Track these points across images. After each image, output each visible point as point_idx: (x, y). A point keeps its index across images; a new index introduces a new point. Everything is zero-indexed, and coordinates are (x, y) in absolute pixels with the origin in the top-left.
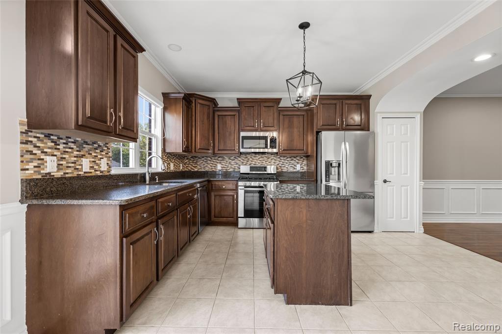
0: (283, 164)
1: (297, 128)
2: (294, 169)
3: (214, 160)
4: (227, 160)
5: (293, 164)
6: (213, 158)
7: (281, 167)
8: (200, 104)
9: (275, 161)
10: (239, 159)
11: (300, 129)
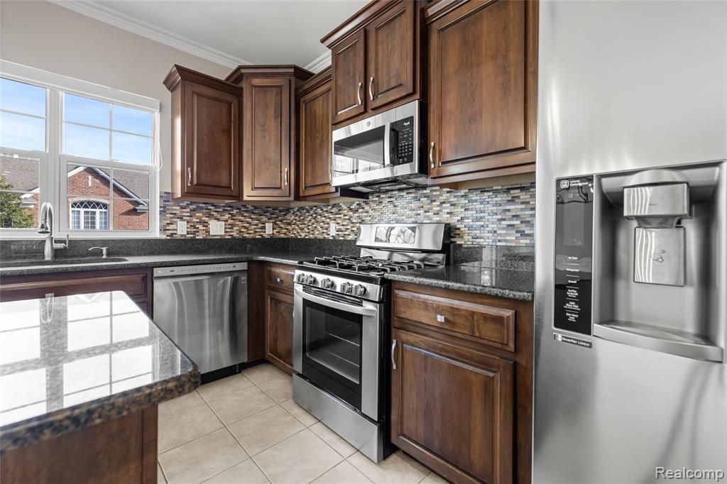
0: (478, 219)
1: (494, 58)
2: (523, 234)
3: (327, 215)
4: (345, 212)
5: (516, 217)
6: (325, 209)
7: (470, 228)
8: (256, 87)
9: (452, 209)
10: (367, 208)
11: (505, 57)
